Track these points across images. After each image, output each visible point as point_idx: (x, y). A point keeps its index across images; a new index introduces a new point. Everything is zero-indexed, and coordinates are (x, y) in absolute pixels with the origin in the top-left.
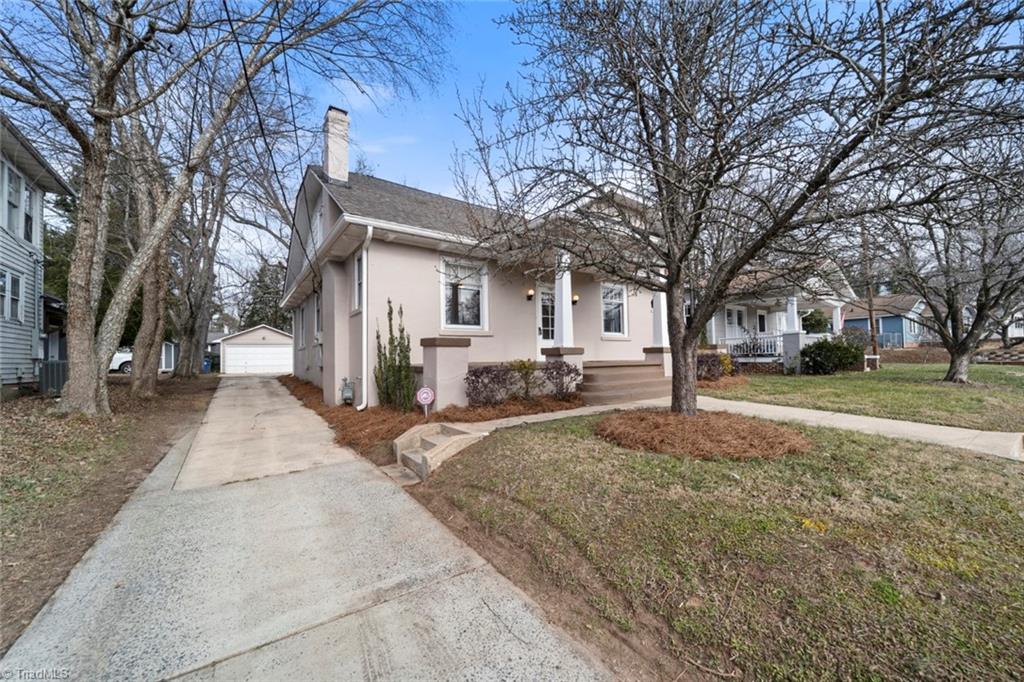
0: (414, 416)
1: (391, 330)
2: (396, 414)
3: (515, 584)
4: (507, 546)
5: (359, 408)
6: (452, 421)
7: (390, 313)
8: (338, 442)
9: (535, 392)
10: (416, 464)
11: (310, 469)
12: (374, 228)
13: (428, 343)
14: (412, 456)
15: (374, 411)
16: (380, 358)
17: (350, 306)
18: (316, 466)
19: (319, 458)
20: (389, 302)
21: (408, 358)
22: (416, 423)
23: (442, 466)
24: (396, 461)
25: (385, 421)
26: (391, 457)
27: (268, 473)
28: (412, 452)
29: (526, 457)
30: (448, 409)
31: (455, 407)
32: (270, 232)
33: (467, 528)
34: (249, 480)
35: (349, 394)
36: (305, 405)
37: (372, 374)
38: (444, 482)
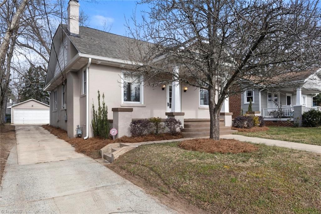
0: (109, 140)
1: (99, 104)
2: (101, 140)
3: (139, 186)
4: (138, 178)
5: (85, 138)
6: (124, 142)
7: (99, 97)
8: (77, 151)
9: (160, 131)
10: (109, 158)
11: (67, 160)
12: (92, 59)
13: (115, 110)
14: (108, 155)
15: (91, 139)
16: (94, 116)
17: (80, 93)
18: (70, 159)
19: (70, 156)
20: (99, 92)
21: (107, 116)
22: (110, 143)
23: (119, 157)
24: (101, 157)
25: (97, 143)
26: (99, 156)
27: (51, 161)
28: (108, 154)
29: (149, 153)
30: (123, 137)
31: (126, 137)
32: (35, 50)
33: (126, 174)
34: (45, 162)
35: (80, 132)
36: (59, 138)
37: (91, 123)
38: (119, 162)
